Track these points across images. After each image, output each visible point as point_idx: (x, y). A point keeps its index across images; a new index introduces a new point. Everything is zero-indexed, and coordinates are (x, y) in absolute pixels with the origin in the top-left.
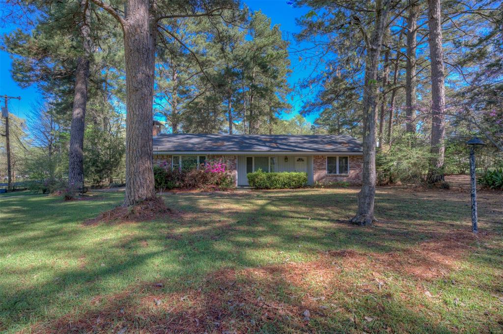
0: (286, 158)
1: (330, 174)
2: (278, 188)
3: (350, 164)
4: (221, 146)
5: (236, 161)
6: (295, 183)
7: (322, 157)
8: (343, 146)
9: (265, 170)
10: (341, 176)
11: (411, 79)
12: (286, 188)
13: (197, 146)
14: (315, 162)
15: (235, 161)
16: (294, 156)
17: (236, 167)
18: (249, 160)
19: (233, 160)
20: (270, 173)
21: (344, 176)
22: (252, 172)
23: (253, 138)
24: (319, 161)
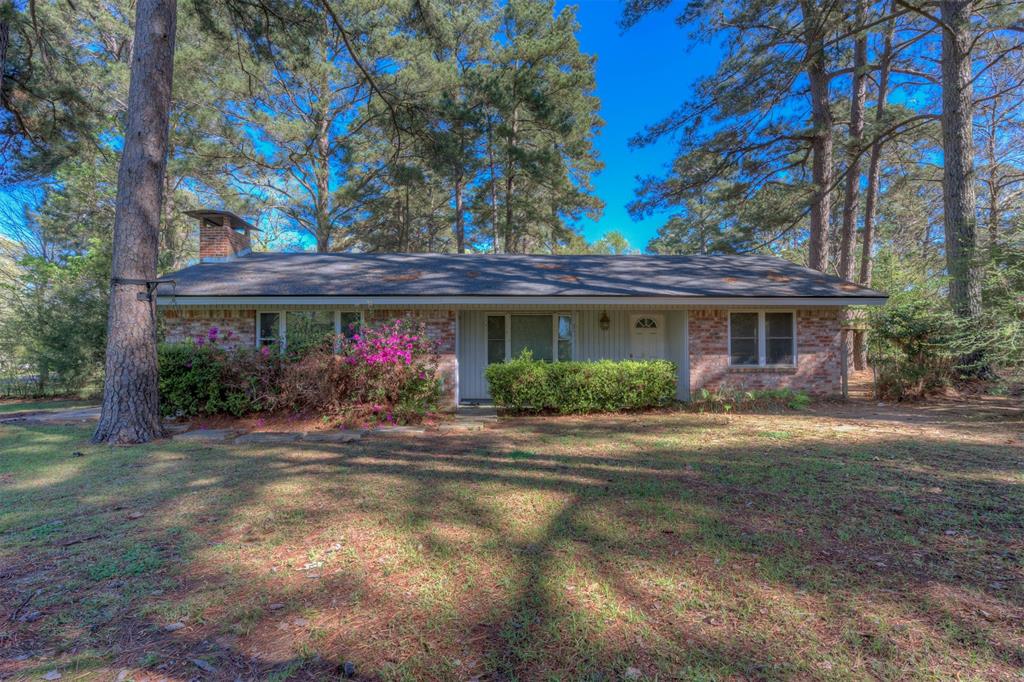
0: (604, 319)
1: (742, 367)
2: (584, 411)
3: (799, 334)
4: (408, 281)
5: (454, 327)
6: (639, 395)
7: (716, 312)
8: (773, 280)
9: (542, 355)
10: (772, 372)
11: (959, 90)
12: (609, 410)
13: (337, 281)
14: (694, 328)
15: (451, 326)
16: (626, 312)
17: (453, 346)
18: (496, 323)
19: (444, 324)
20: (557, 364)
21: (782, 372)
22: (501, 362)
23: (510, 263)
24: (706, 325)
